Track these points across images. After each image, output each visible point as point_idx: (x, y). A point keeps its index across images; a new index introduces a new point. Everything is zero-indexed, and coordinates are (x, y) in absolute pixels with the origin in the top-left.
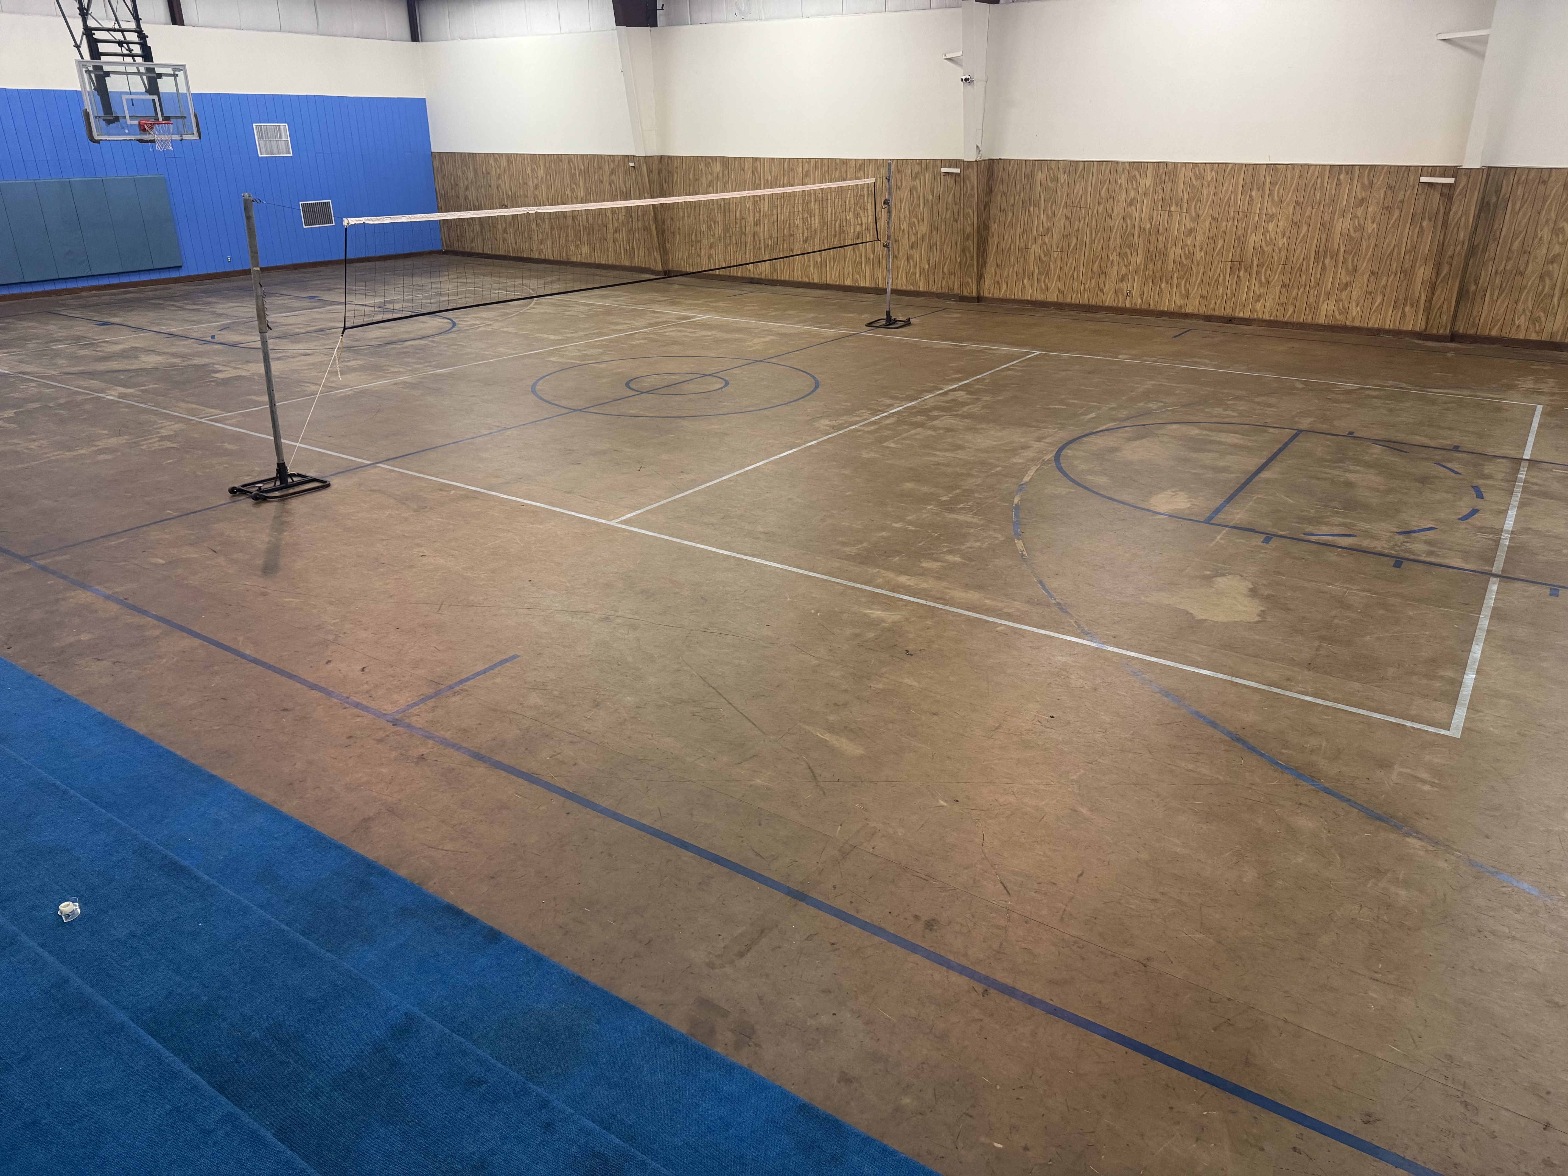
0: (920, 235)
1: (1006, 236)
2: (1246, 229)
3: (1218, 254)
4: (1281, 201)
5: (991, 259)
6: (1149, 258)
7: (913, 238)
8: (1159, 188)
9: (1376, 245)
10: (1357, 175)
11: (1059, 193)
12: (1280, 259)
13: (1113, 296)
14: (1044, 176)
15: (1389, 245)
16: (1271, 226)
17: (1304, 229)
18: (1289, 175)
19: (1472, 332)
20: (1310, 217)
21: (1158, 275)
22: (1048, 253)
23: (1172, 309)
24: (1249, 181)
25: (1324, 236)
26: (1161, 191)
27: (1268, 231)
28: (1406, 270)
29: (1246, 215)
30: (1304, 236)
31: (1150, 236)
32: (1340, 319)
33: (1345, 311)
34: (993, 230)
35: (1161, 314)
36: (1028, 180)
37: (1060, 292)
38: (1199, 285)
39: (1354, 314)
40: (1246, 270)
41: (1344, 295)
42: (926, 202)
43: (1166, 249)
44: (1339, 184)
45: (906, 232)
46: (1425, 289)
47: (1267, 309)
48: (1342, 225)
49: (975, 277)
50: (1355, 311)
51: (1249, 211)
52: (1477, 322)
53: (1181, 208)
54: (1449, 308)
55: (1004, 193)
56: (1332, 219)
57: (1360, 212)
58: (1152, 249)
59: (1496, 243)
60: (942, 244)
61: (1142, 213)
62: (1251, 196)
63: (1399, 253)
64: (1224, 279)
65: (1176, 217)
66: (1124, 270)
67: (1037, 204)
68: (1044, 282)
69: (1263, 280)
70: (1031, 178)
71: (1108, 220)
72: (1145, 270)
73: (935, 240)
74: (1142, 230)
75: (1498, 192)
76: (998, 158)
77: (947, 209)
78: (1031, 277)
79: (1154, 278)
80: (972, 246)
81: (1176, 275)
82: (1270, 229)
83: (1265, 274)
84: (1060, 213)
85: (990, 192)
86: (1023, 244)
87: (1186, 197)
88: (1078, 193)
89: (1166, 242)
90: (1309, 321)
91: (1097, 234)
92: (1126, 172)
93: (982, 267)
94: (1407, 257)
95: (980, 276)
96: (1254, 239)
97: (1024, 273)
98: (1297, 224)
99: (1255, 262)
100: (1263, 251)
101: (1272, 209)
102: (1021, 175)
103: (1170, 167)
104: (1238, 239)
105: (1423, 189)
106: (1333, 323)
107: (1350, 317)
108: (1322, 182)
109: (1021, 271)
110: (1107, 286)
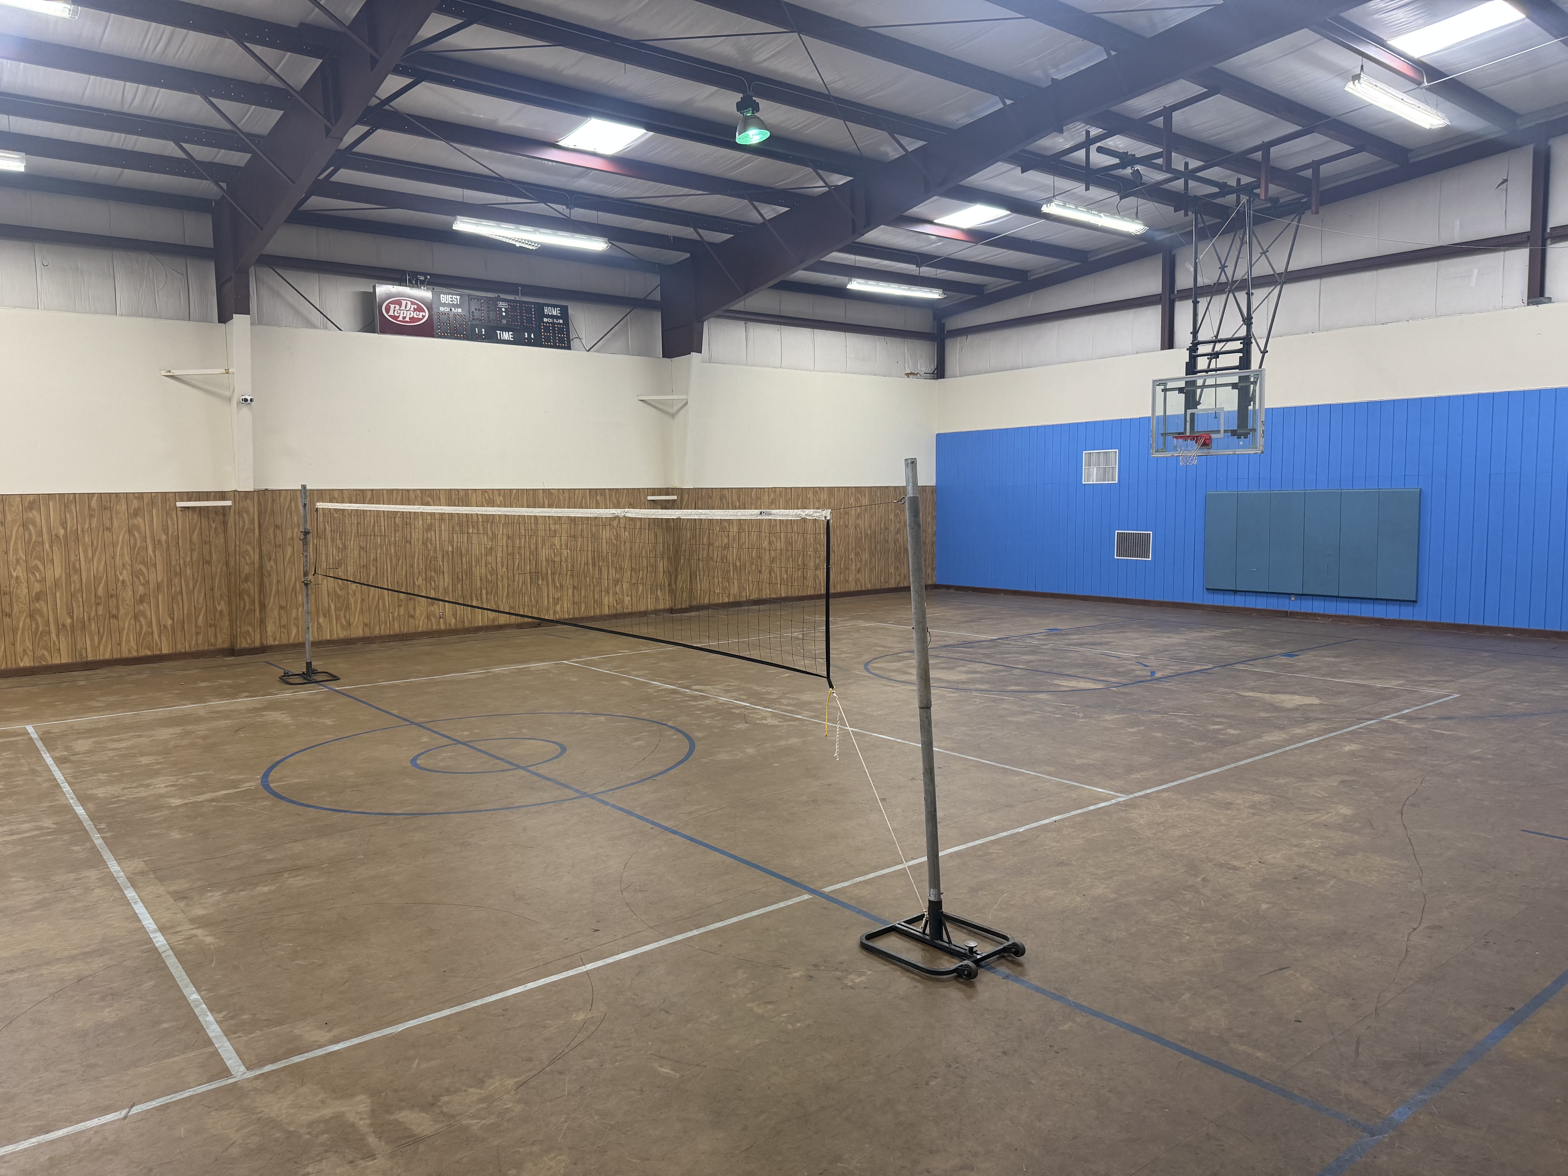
0: (152, 585)
2: (537, 544)
3: (517, 569)
5: (273, 601)
6: (456, 579)
7: (141, 590)
9: (633, 548)
11: (348, 523)
12: (567, 566)
13: (426, 621)
15: (641, 547)
16: (556, 541)
17: (580, 540)
18: (560, 497)
21: (467, 593)
24: (531, 504)
25: (596, 545)
27: (553, 545)
28: (652, 565)
29: (535, 532)
30: (582, 546)
31: (453, 558)
32: (619, 608)
33: (621, 601)
38: (506, 597)
39: (627, 602)
40: (543, 579)
41: (617, 589)
42: (157, 543)
43: (470, 567)
44: (597, 503)
46: (666, 577)
48: (606, 535)
50: (627, 599)
51: (536, 529)
52: (702, 595)
53: (477, 529)
58: (457, 569)
61: (441, 537)
64: (527, 590)
65: (475, 538)
68: (345, 617)
69: (558, 585)
71: (408, 546)
72: (454, 591)
73: (178, 589)
74: (445, 553)
78: (327, 614)
81: (484, 591)
83: (559, 580)
84: (352, 544)
88: (369, 521)
89: (470, 563)
90: (597, 613)
91: (397, 561)
92: (417, 499)
94: (651, 555)
95: (263, 622)
96: (544, 553)
97: (317, 611)
99: (549, 571)
100: (553, 562)
101: (554, 526)
104: (531, 553)
105: (651, 504)
106: (615, 611)
107: (625, 605)
110: (418, 612)
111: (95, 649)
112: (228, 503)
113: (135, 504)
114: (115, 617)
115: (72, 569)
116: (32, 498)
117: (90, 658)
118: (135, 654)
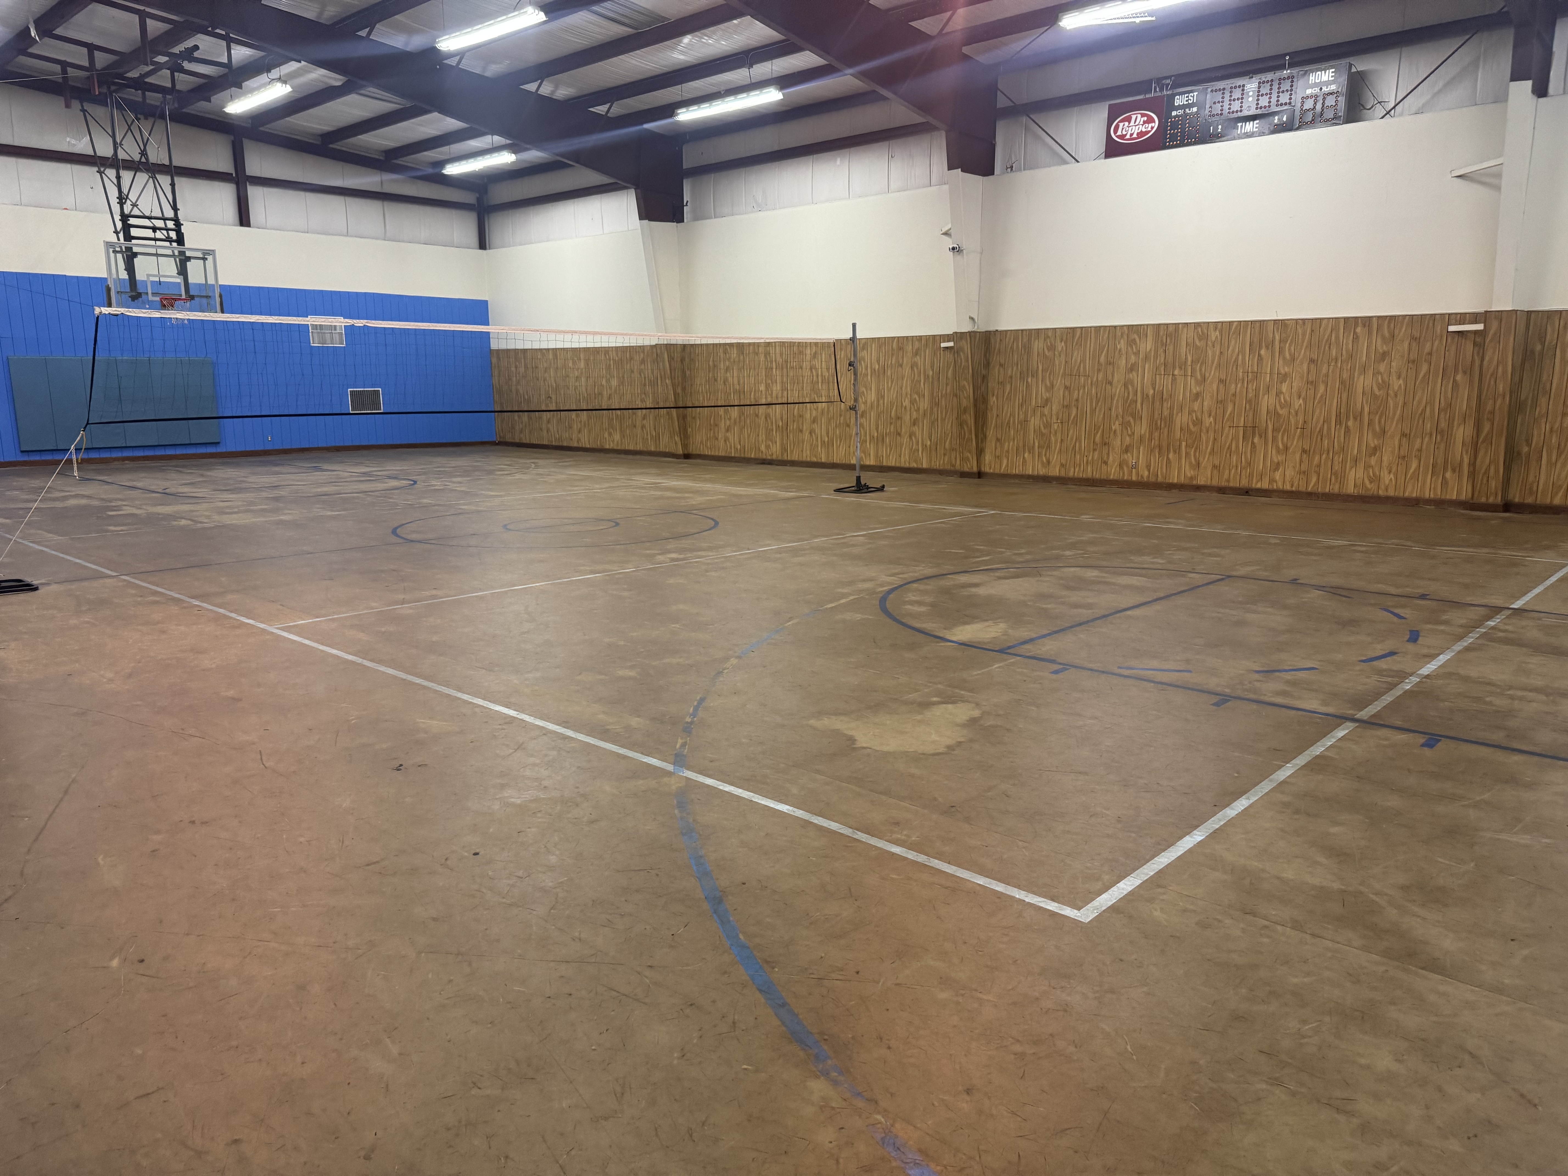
0: (921, 411)
1: (1005, 409)
2: (1257, 390)
3: (1228, 420)
4: (1293, 359)
5: (991, 433)
6: (1154, 426)
7: (915, 415)
8: (1161, 351)
9: (1405, 403)
10: (1375, 327)
11: (1057, 362)
12: (1297, 422)
13: (1118, 469)
14: (1041, 345)
15: (1420, 402)
16: (1284, 388)
17: (1322, 388)
18: (1300, 331)
19: (1529, 500)
20: (1327, 375)
21: (1165, 444)
22: (1048, 425)
23: (1182, 480)
24: (1256, 340)
25: (1345, 396)
26: (1163, 355)
27: (1281, 393)
28: (1442, 431)
29: (1256, 375)
30: (1322, 396)
31: (1153, 403)
32: (1371, 488)
33: (1376, 479)
34: (992, 404)
35: (1171, 487)
36: (1025, 350)
37: (1062, 465)
38: (1210, 454)
39: (1387, 482)
40: (1261, 436)
41: (1373, 461)
42: (926, 377)
43: (1171, 415)
44: (1356, 338)
45: (908, 408)
46: (1467, 452)
47: (1288, 478)
48: (1363, 382)
49: (974, 451)
50: (1387, 478)
51: (1259, 371)
52: (1535, 488)
53: (1185, 370)
54: (1497, 471)
55: (1001, 365)
56: (1351, 377)
57: (1382, 367)
58: (1156, 416)
59: (1547, 396)
60: (943, 420)
61: (1144, 378)
62: (1259, 355)
63: (1432, 411)
64: (1237, 446)
65: (1180, 381)
66: (1128, 440)
67: (1035, 375)
68: (1046, 455)
69: (1281, 446)
70: (1028, 348)
71: (1108, 387)
72: (1150, 439)
73: (936, 417)
74: (1145, 397)
75: (1542, 339)
76: (994, 329)
77: (947, 384)
78: (1031, 450)
79: (1160, 447)
80: (970, 419)
81: (1184, 444)
82: (1284, 390)
83: (1282, 439)
84: (1059, 383)
85: (987, 365)
86: (1022, 417)
87: (1190, 359)
88: (1076, 361)
89: (1171, 408)
90: (1336, 490)
91: (1097, 403)
92: (1125, 337)
93: (982, 442)
94: (1442, 415)
95: (980, 452)
96: (1267, 402)
97: (1024, 446)
98: (1313, 384)
99: (1270, 427)
100: (1276, 413)
101: (1284, 369)
102: (1018, 345)
103: (1171, 329)
104: (1249, 402)
105: (1453, 339)
106: (1364, 492)
107: (1382, 487)
108: (1337, 338)
109: (1021, 444)
110: (1111, 458)
113: (917, 345)
114: (900, 434)
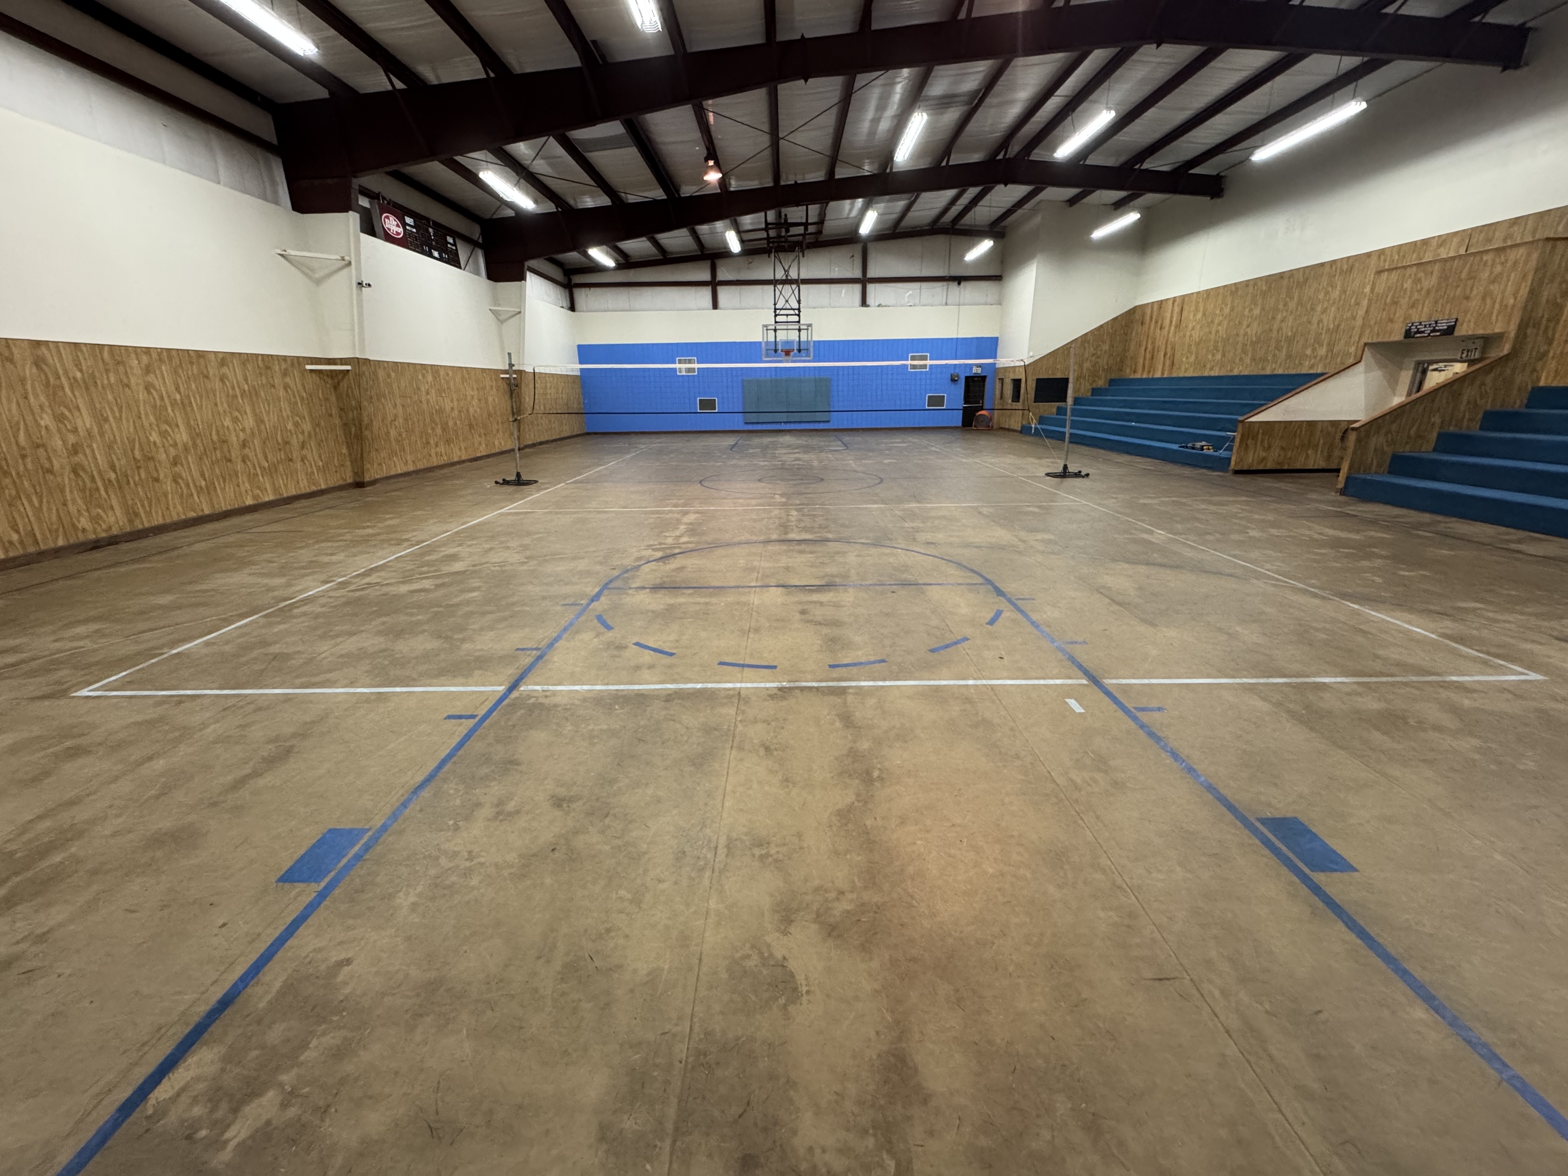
26: (436, 384)
31: (439, 414)
38: (462, 442)
40: (473, 429)
43: (447, 421)
111: (286, 486)
112: (349, 368)
114: (291, 460)
115: (259, 421)
116: (221, 356)
117: (285, 495)
118: (308, 490)
